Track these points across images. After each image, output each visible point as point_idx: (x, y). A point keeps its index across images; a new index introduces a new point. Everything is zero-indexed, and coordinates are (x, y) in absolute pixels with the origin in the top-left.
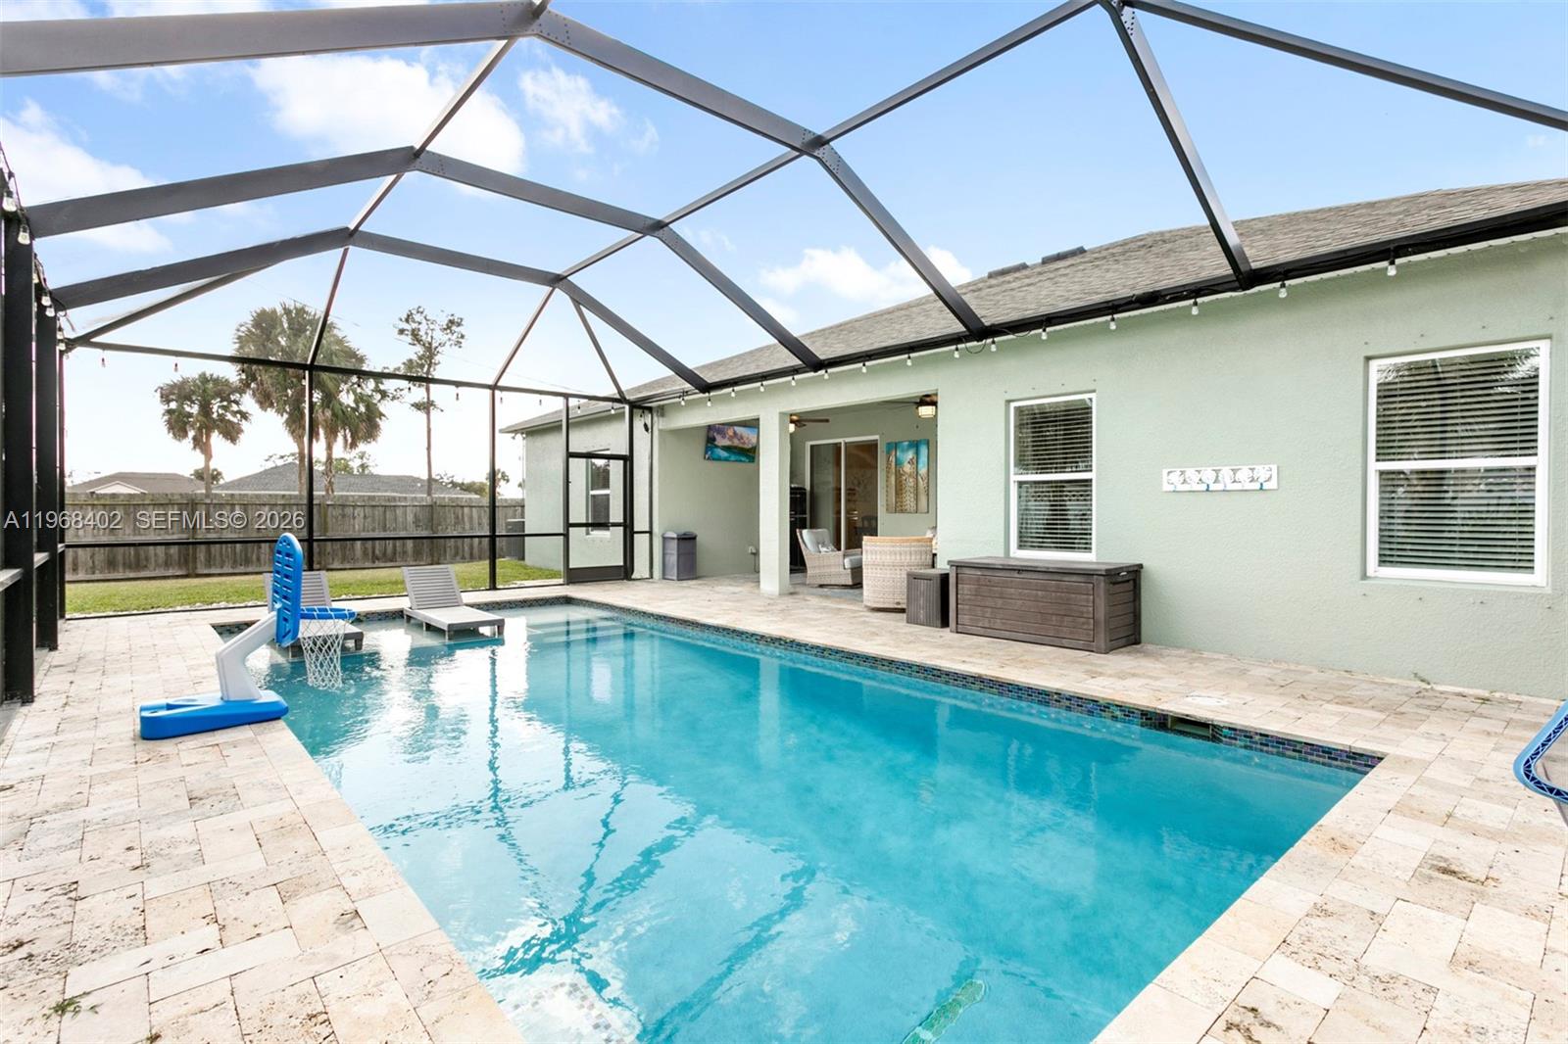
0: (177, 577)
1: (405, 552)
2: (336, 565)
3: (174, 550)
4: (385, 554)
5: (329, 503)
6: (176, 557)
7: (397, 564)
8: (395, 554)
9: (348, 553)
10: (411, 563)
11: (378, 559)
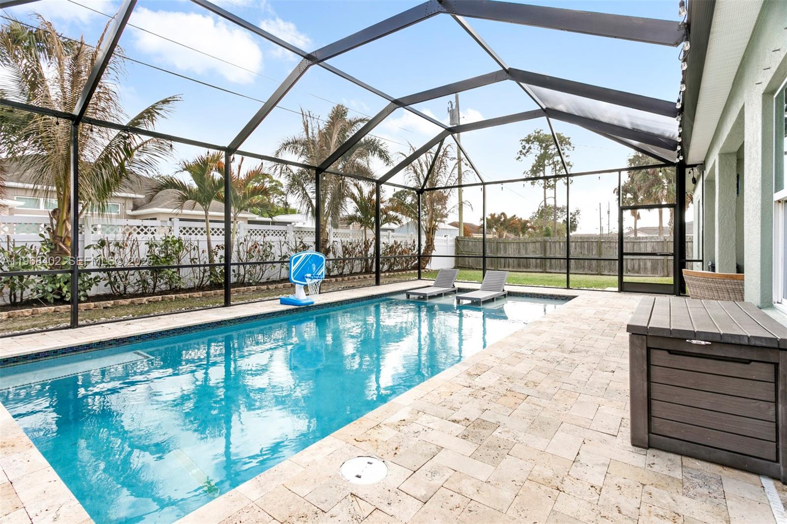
0: (540, 272)
1: (646, 269)
2: (606, 273)
3: (538, 261)
4: (633, 269)
5: (602, 241)
6: (539, 264)
7: (641, 275)
8: (640, 269)
9: (612, 267)
10: (649, 275)
11: (629, 271)
